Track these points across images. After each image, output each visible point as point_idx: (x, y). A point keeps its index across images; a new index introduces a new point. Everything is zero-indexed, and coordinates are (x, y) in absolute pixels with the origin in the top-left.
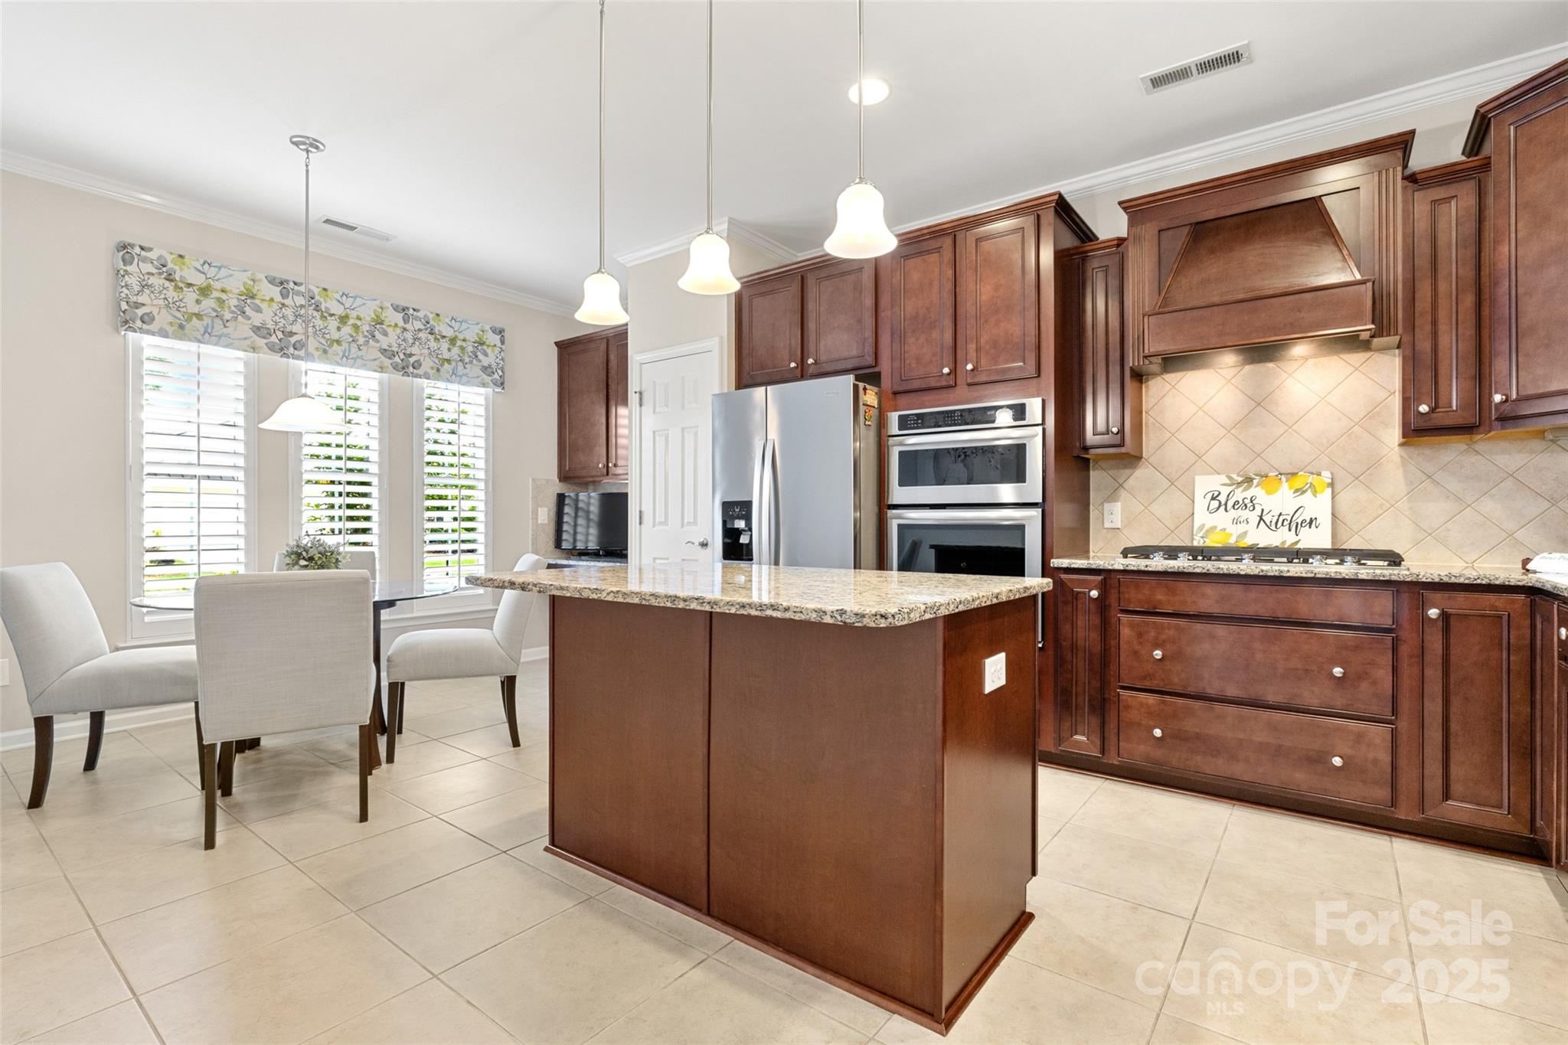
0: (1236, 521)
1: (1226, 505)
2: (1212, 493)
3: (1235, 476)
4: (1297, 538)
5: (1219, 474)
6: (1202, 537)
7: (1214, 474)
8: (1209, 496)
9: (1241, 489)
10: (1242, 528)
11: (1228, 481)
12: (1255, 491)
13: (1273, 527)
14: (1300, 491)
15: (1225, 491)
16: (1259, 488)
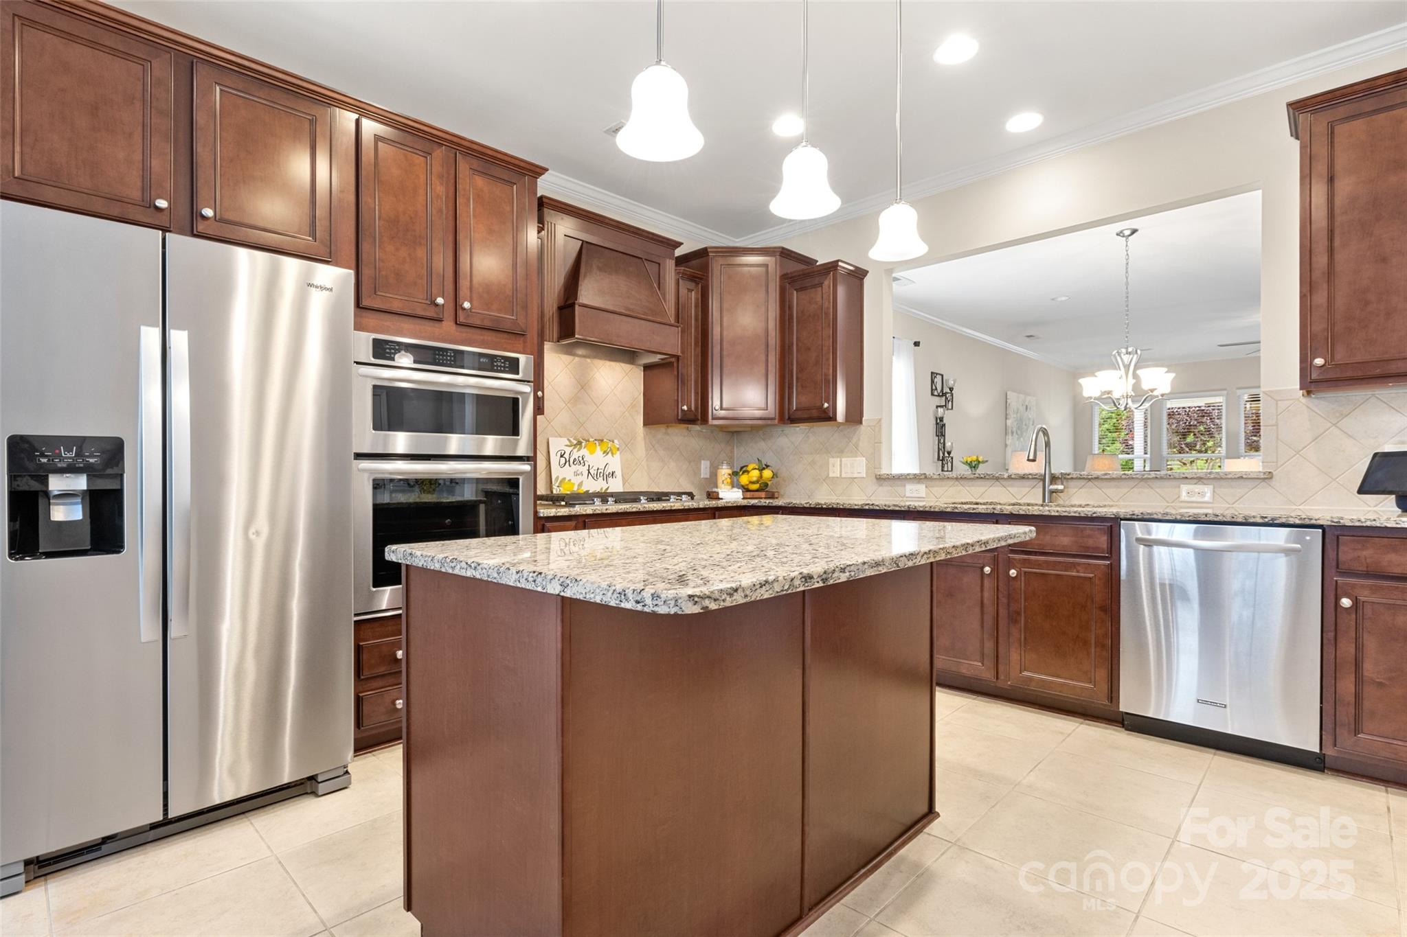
0: (576, 474)
1: (569, 461)
2: (560, 452)
3: (572, 439)
4: (608, 485)
5: (561, 437)
6: (558, 486)
7: (556, 437)
8: (559, 454)
9: (576, 449)
10: (580, 479)
11: (569, 444)
12: (584, 452)
13: (595, 478)
14: (606, 453)
15: (568, 450)
16: (585, 449)
